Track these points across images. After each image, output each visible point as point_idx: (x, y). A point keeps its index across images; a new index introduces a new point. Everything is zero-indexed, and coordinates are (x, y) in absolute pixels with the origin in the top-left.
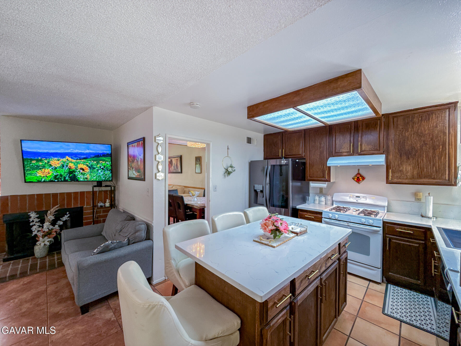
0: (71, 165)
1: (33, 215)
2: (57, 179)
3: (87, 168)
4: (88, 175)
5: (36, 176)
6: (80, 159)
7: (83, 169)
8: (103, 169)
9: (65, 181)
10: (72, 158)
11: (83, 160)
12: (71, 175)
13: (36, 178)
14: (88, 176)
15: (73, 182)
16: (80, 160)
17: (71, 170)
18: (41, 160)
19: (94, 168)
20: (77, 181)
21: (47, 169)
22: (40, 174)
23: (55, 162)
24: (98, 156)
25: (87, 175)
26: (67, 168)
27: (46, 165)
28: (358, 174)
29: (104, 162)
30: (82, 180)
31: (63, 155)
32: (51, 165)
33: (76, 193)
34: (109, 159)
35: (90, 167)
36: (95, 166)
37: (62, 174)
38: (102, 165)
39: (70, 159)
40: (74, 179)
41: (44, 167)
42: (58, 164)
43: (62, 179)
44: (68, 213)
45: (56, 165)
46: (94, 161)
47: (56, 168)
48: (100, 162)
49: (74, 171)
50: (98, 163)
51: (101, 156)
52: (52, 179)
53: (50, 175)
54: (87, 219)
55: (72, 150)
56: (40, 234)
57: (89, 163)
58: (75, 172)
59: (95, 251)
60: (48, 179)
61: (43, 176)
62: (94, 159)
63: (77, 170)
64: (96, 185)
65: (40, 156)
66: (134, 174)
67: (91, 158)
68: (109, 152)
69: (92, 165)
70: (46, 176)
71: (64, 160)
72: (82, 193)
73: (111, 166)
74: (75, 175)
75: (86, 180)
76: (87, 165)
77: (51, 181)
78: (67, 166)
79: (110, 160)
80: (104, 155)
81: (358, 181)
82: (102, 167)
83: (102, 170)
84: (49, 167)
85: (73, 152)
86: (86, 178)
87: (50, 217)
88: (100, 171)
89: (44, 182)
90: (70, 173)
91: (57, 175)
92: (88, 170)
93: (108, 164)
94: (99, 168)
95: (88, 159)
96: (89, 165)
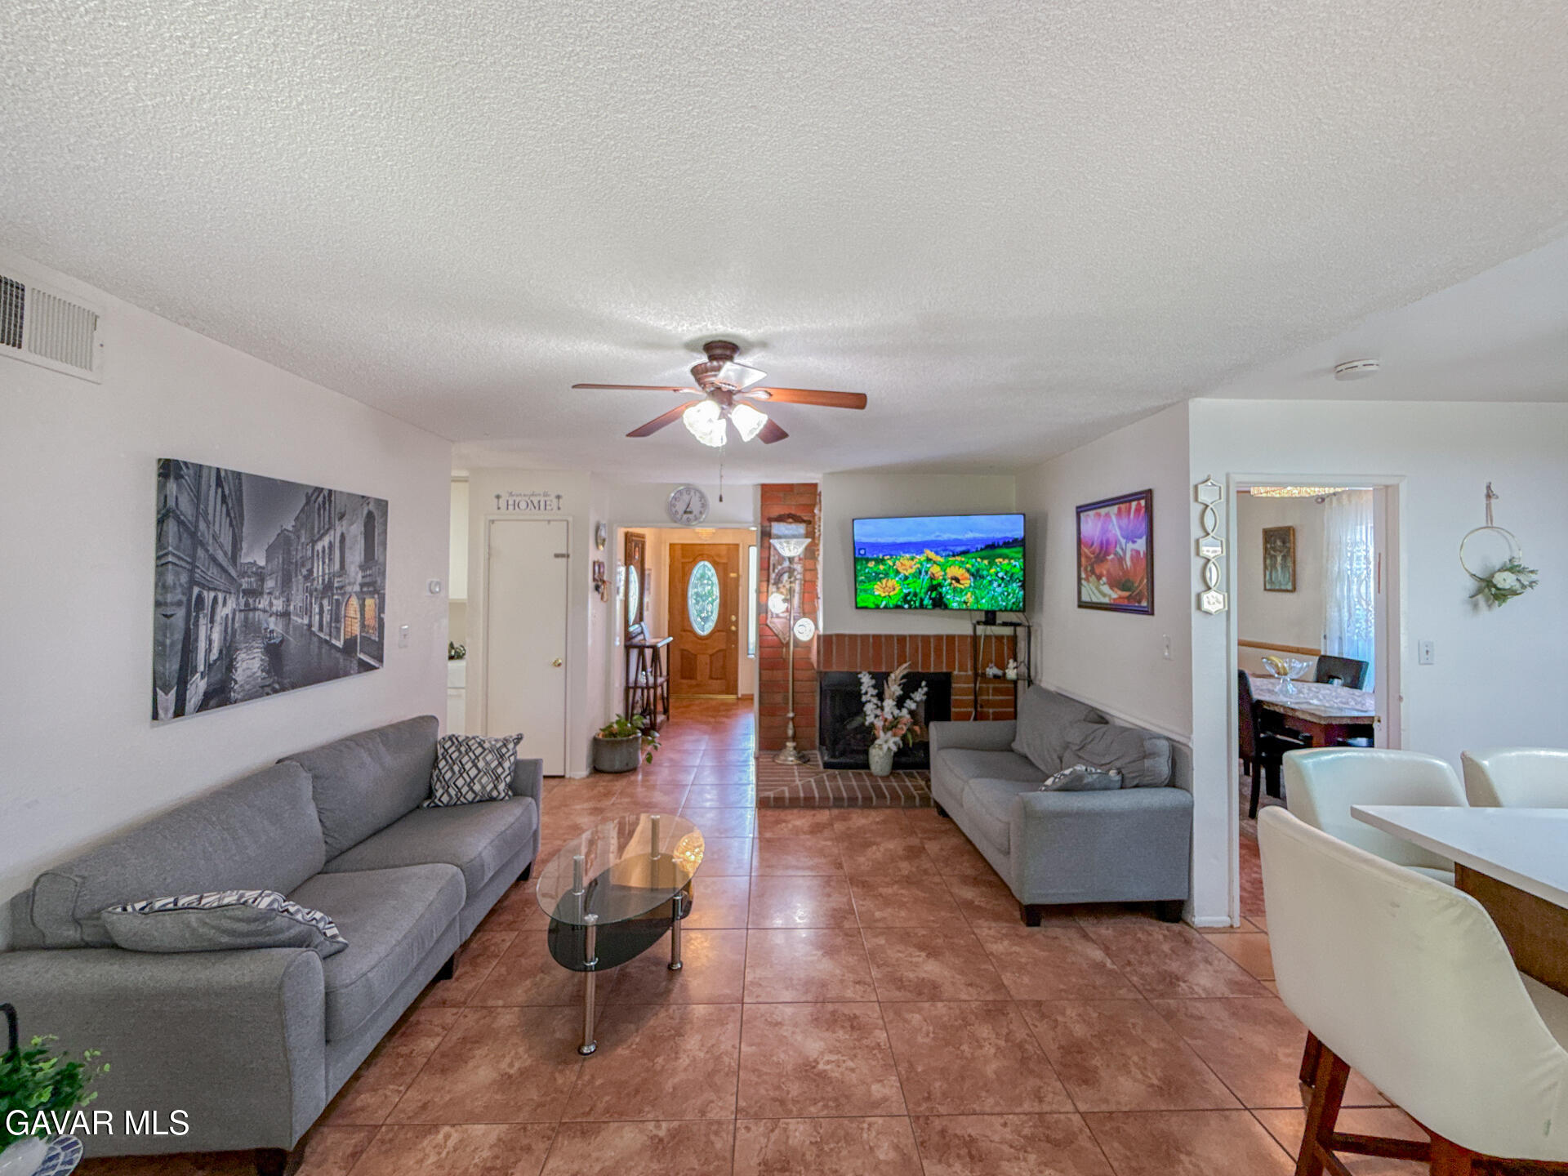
0: (936, 569)
1: (866, 680)
2: (908, 603)
3: (967, 575)
4: (969, 594)
5: (873, 594)
6: (954, 556)
7: (958, 580)
8: (1002, 579)
9: (922, 606)
10: (937, 553)
11: (958, 558)
12: (934, 595)
13: (872, 599)
14: (969, 597)
15: (938, 611)
16: (953, 559)
17: (935, 582)
18: (882, 561)
19: (982, 577)
20: (946, 607)
21: (894, 582)
22: (878, 589)
23: (907, 563)
24: (992, 547)
25: (966, 594)
26: (927, 577)
27: (891, 573)
29: (1006, 561)
30: (955, 605)
31: (918, 547)
32: (897, 572)
33: (939, 638)
34: (1016, 552)
35: (972, 575)
36: (985, 573)
37: (918, 591)
38: (1002, 569)
39: (932, 555)
40: (939, 603)
41: (887, 575)
42: (911, 567)
43: (917, 604)
44: (924, 683)
45: (907, 570)
46: (983, 558)
47: (906, 578)
48: (997, 560)
49: (940, 585)
50: (991, 564)
51: (999, 547)
52: (899, 603)
53: (896, 592)
54: (960, 704)
55: (937, 534)
56: (879, 723)
57: (973, 566)
58: (942, 587)
59: (1049, 782)
60: (892, 603)
61: (883, 595)
62: (984, 553)
63: (945, 580)
64: (983, 619)
65: (880, 551)
66: (1104, 595)
67: (977, 551)
68: (1019, 533)
69: (978, 570)
70: (890, 597)
71: (922, 558)
72: (951, 639)
73: (1024, 570)
74: (940, 594)
75: (964, 606)
76: (968, 570)
77: (897, 607)
78: (927, 572)
79: (1020, 555)
80: (1009, 544)
82: (1000, 575)
83: (1000, 581)
84: (896, 576)
85: (940, 539)
86: (965, 603)
87: (894, 689)
88: (995, 584)
89: (886, 607)
90: (933, 588)
91: (909, 594)
92: (967, 582)
93: (1015, 566)
94: (994, 577)
95: (970, 555)
96: (973, 570)
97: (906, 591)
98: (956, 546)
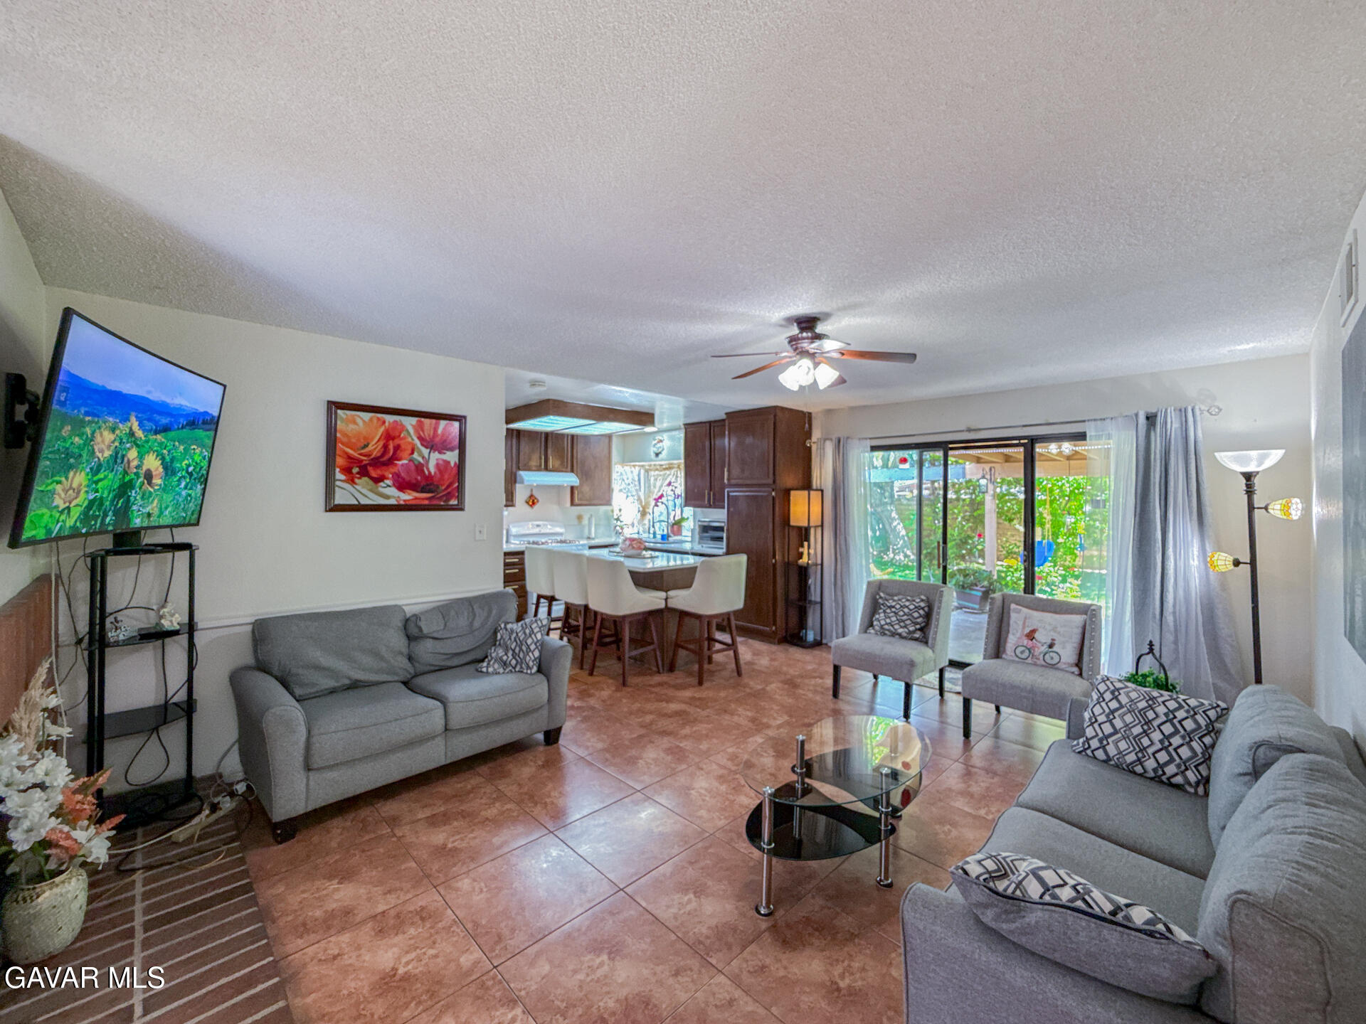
0: (131, 453)
2: (88, 524)
3: (161, 469)
4: (155, 503)
6: (156, 432)
7: (150, 478)
8: (191, 475)
9: (104, 529)
10: (139, 421)
11: (157, 436)
12: (122, 504)
13: (47, 517)
14: (156, 507)
17: (127, 479)
19: (174, 473)
22: (60, 492)
23: (103, 437)
24: (194, 423)
25: (153, 501)
26: (119, 469)
28: (531, 496)
29: (200, 450)
30: (138, 521)
35: (166, 468)
38: (193, 461)
39: (135, 426)
40: (122, 519)
41: (78, 460)
42: (109, 446)
49: (130, 485)
50: (185, 451)
51: (199, 424)
52: (78, 525)
53: (78, 499)
58: (132, 489)
60: (68, 525)
61: (62, 506)
63: (138, 477)
66: (387, 497)
69: (172, 460)
70: (69, 508)
71: (124, 429)
75: (146, 523)
76: (163, 459)
78: (123, 456)
81: (534, 503)
82: (191, 469)
83: (189, 480)
88: (183, 484)
90: (122, 491)
91: (92, 502)
92: (158, 481)
93: (205, 457)
94: (184, 473)
95: (172, 434)
96: (168, 459)
97: (91, 497)
98: (160, 413)
